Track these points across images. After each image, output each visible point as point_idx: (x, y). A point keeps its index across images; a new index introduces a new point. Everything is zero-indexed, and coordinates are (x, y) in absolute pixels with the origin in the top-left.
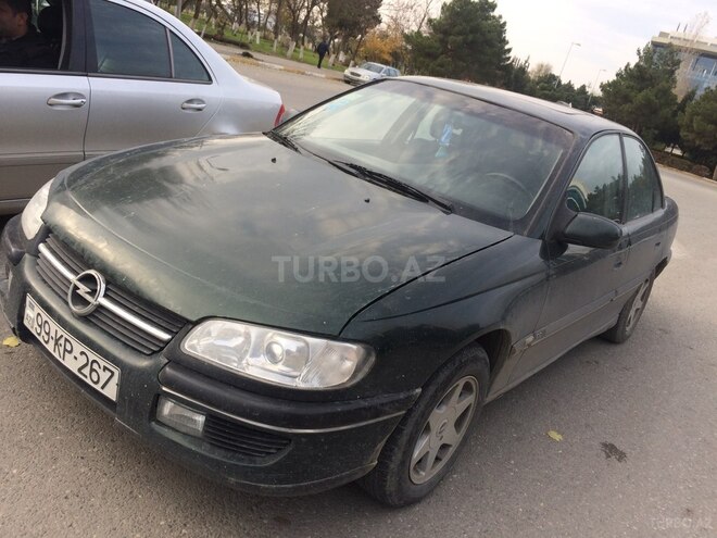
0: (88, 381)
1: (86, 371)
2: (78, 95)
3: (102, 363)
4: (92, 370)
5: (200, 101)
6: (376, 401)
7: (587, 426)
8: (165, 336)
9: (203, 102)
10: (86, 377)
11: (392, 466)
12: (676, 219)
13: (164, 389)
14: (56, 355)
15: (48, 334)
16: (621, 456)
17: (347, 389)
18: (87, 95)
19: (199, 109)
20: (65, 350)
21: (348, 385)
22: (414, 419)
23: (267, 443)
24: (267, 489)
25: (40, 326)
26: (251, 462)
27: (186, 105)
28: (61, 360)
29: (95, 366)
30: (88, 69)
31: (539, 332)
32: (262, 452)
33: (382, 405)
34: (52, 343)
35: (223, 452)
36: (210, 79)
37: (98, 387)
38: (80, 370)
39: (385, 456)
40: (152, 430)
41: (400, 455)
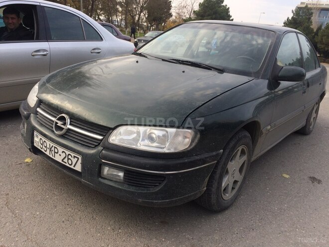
0: (67, 165)
1: (66, 160)
2: (45, 50)
3: (73, 155)
4: (68, 159)
5: (99, 49)
6: (203, 156)
7: (300, 170)
8: (100, 137)
9: (100, 49)
10: (66, 163)
11: (213, 190)
12: (326, 73)
13: (103, 161)
14: (51, 156)
15: (46, 147)
16: (319, 182)
17: (188, 151)
18: (49, 50)
19: (99, 53)
20: (55, 152)
21: (189, 149)
22: (221, 166)
23: (154, 180)
24: (157, 203)
25: (42, 144)
26: (148, 190)
27: (93, 51)
28: (53, 158)
29: (70, 157)
30: (48, 39)
31: (272, 125)
32: (152, 186)
33: (206, 158)
34: (48, 150)
35: (134, 188)
36: (102, 39)
37: (72, 167)
38: (63, 160)
39: (209, 185)
40: (100, 182)
41: (216, 184)
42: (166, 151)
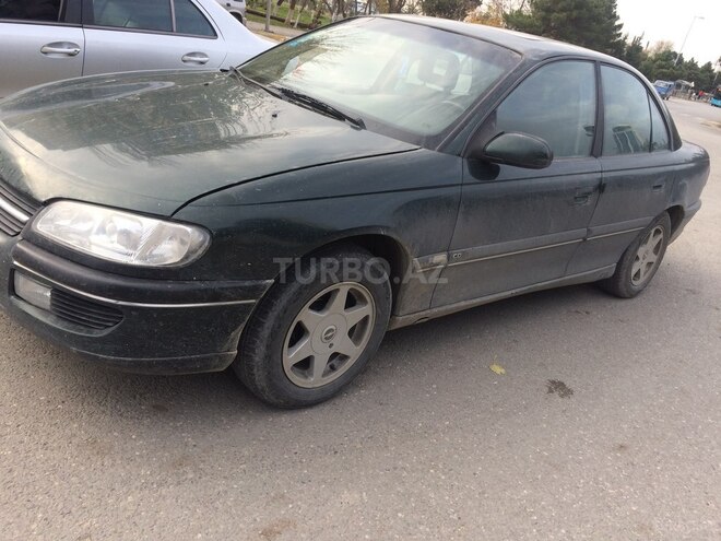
2: (72, 45)
5: (204, 55)
6: (215, 285)
8: (24, 218)
9: (206, 56)
11: (257, 359)
13: (16, 263)
16: (567, 393)
17: (181, 269)
18: (81, 44)
19: (202, 63)
21: (180, 265)
22: (276, 313)
23: (104, 316)
24: (106, 359)
26: (88, 332)
27: (186, 58)
31: (456, 253)
32: (100, 325)
33: (222, 289)
35: (66, 323)
36: (216, 35)
39: (245, 346)
40: (11, 302)
41: (263, 348)
42: (134, 261)
